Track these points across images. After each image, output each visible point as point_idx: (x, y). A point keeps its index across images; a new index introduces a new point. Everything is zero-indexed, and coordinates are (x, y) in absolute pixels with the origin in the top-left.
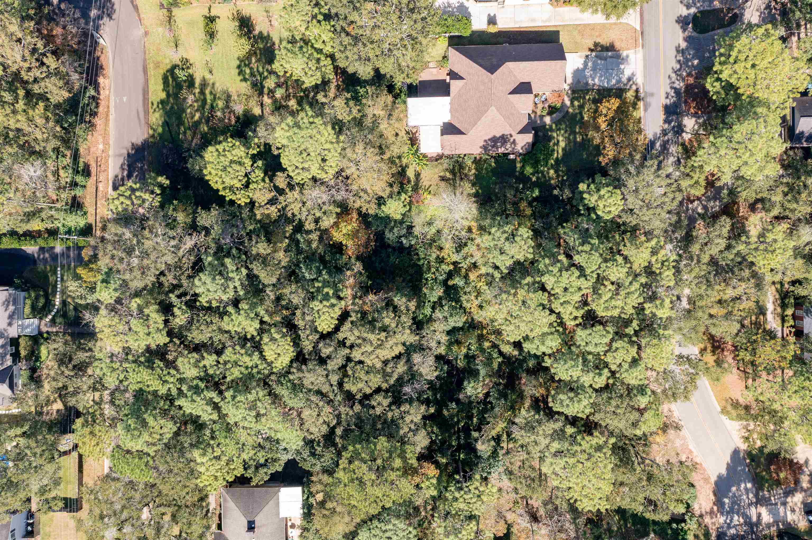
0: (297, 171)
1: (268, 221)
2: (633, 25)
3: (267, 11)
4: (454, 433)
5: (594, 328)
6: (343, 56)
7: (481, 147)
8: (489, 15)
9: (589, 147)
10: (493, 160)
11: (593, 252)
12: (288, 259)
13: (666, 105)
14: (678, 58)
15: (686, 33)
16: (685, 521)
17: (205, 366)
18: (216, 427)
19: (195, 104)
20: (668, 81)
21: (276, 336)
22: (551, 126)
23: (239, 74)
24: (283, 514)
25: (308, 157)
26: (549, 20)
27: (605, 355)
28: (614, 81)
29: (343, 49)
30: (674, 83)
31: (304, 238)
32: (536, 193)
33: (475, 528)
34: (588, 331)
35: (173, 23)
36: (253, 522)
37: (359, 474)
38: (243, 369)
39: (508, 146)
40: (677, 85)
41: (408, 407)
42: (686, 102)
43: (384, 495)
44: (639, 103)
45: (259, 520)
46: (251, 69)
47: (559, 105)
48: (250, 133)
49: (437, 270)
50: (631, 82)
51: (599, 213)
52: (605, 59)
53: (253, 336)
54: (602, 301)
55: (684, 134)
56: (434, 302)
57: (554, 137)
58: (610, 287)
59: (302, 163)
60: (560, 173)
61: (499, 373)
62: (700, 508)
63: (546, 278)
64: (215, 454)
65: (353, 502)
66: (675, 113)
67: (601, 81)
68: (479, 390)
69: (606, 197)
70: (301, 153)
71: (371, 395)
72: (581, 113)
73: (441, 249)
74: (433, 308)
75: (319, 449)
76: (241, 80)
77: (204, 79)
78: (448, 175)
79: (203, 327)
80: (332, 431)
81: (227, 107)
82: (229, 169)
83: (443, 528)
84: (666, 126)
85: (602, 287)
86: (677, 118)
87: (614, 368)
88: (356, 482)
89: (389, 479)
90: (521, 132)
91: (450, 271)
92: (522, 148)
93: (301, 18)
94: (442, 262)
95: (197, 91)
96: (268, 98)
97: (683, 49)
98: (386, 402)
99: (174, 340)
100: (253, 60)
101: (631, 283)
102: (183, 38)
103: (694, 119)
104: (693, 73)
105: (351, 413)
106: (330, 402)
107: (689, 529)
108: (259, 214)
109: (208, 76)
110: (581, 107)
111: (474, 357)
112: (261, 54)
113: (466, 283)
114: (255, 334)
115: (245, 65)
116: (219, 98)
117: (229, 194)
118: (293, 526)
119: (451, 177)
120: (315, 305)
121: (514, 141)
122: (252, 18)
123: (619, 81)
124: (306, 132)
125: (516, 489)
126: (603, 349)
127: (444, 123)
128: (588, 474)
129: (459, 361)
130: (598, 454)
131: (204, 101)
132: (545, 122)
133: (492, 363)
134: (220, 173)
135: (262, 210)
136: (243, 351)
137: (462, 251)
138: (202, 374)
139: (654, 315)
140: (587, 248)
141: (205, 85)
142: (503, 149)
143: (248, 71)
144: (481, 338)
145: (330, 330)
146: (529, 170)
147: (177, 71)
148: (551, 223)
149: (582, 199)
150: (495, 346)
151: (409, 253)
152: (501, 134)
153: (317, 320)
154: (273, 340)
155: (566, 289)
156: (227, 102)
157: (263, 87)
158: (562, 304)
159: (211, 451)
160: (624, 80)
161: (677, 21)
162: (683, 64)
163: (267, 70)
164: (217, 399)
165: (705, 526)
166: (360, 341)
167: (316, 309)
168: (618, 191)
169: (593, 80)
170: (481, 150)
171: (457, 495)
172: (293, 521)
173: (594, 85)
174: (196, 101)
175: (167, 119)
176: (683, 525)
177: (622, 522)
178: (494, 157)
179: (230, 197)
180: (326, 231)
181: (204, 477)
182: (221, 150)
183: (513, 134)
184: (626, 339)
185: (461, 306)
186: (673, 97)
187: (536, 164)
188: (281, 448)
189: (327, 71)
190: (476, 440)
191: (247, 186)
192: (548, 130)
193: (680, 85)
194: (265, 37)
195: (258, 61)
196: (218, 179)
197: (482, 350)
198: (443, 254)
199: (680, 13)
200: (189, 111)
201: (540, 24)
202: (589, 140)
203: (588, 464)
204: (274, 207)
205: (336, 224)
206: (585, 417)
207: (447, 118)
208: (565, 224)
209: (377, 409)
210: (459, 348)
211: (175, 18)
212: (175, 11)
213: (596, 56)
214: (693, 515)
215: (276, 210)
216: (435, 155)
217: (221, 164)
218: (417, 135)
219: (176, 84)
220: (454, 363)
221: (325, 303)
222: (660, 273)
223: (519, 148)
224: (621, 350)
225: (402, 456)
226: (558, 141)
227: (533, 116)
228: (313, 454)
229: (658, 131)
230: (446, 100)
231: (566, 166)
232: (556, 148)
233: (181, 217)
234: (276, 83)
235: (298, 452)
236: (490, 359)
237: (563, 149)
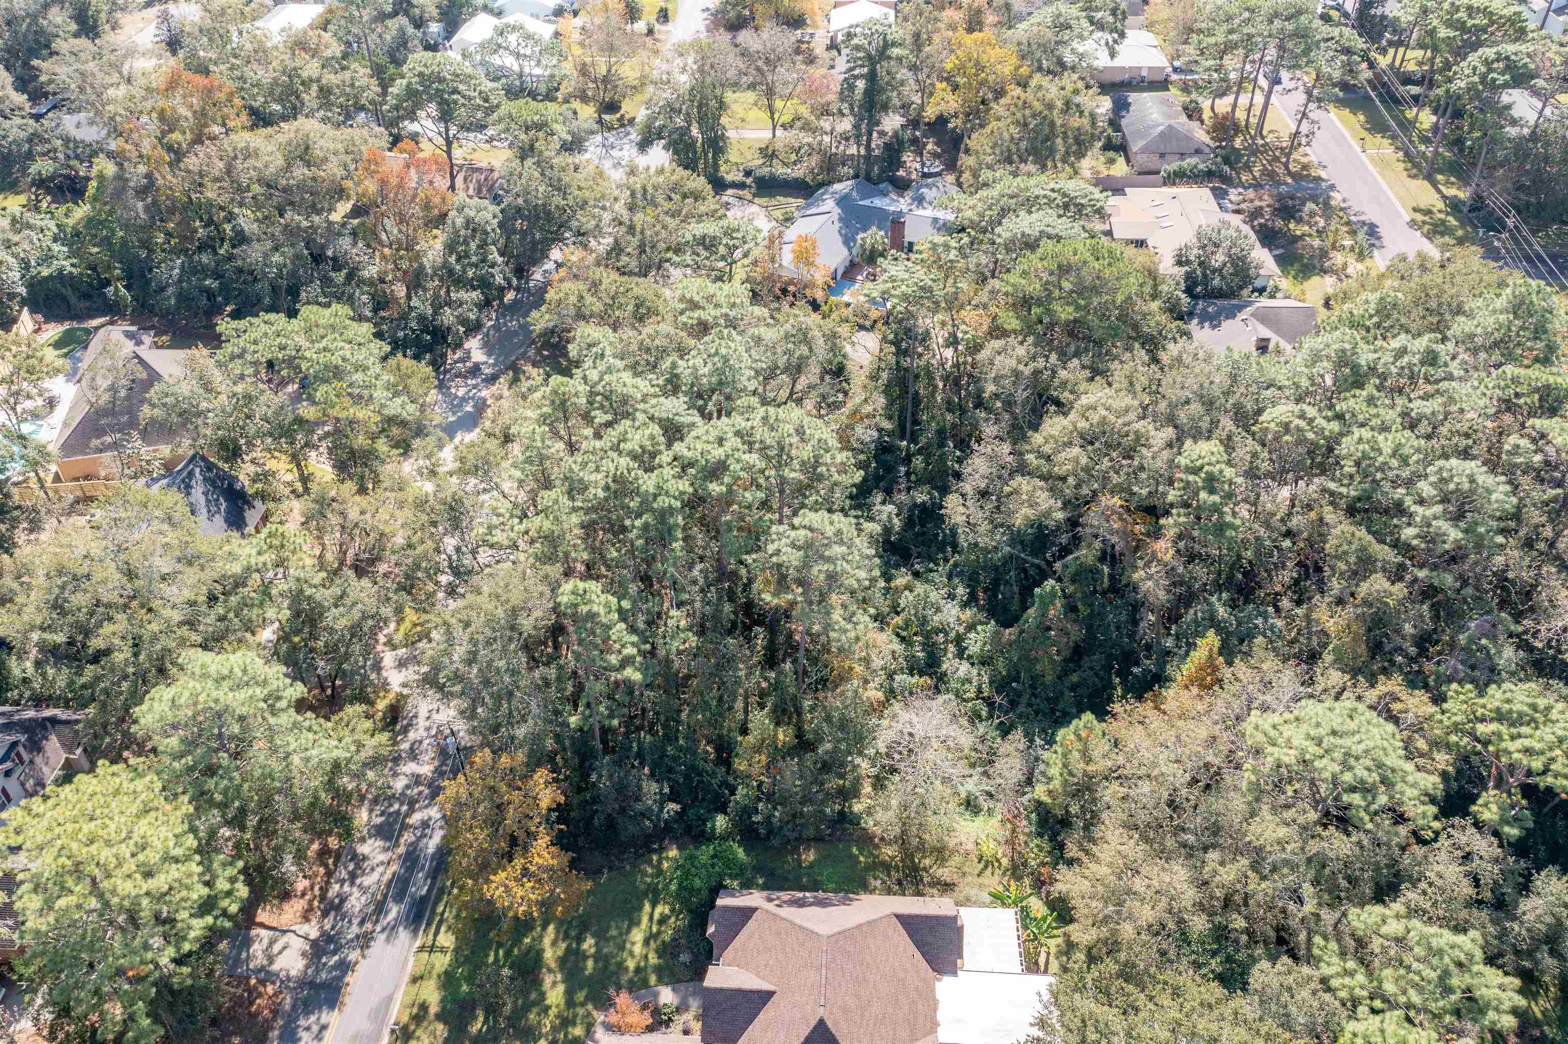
13: (332, 1008)
22: (660, 980)
42: (277, 1012)
55: (314, 934)
57: (655, 952)
66: (316, 987)
72: (570, 1002)
84: (353, 956)
86: (316, 973)
103: (275, 967)
110: (565, 1021)
127: (954, 973)
186: (308, 1029)
192: (666, 968)
226: (646, 942)
229: (379, 944)
231: (635, 883)
232: (654, 929)
237: (638, 924)
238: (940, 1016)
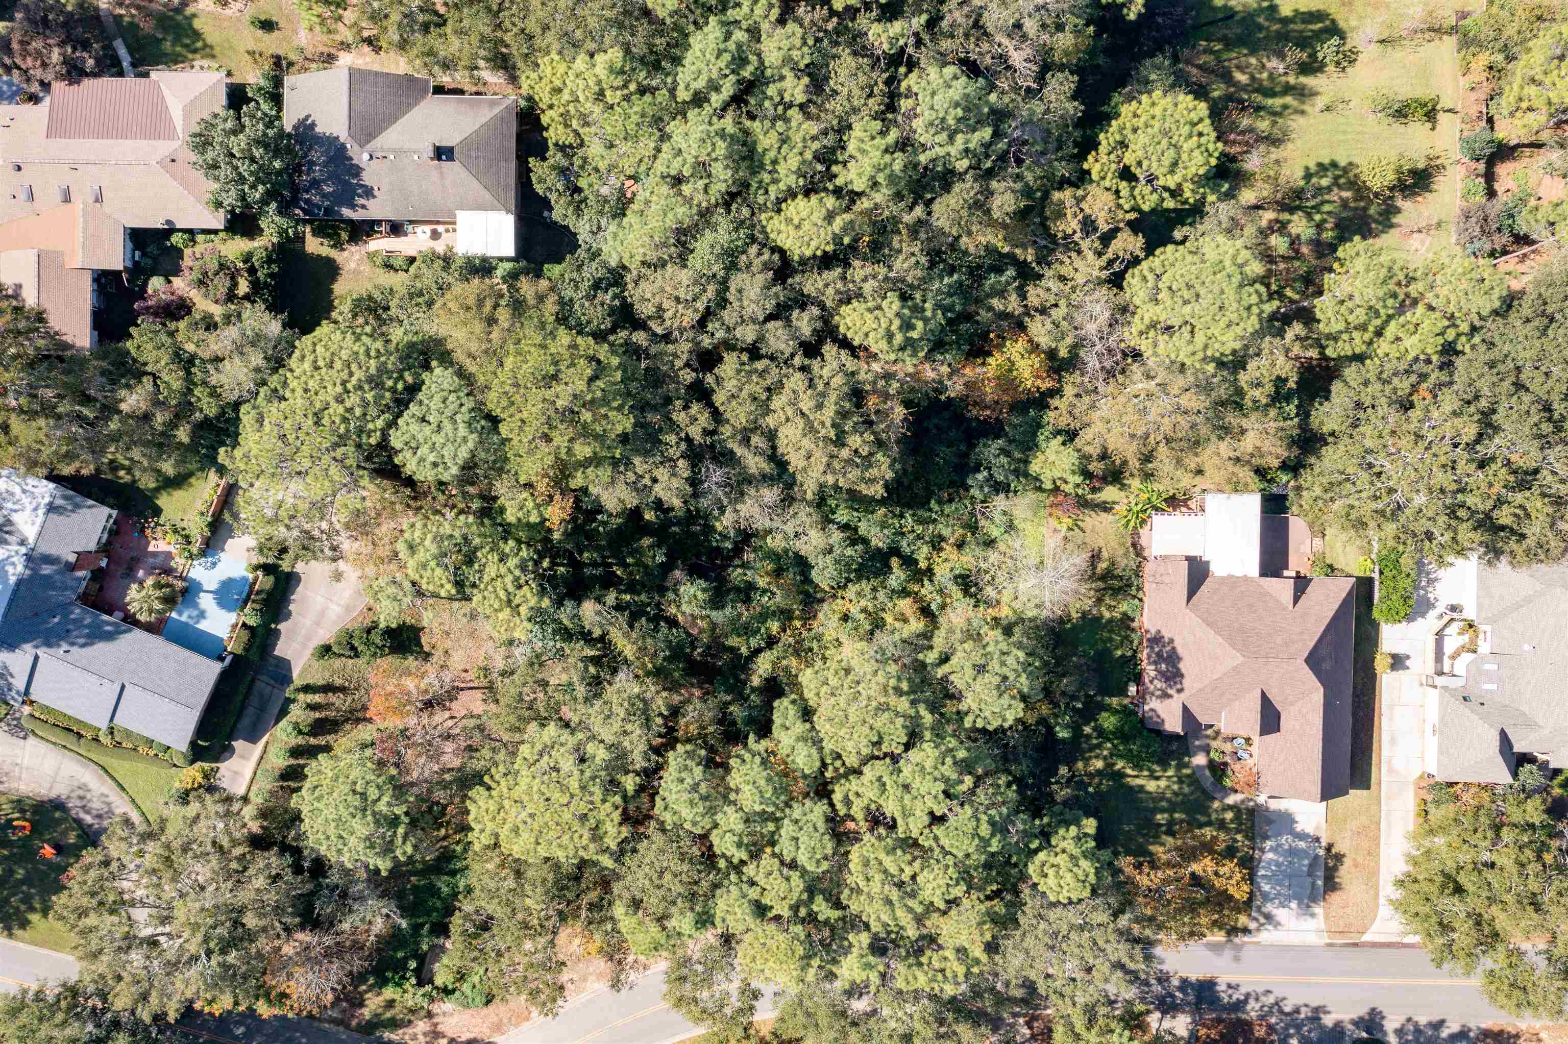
0: (1151, 277)
1: (1048, 213)
2: (1374, 928)
3: (1439, 225)
4: (604, 558)
5: (827, 837)
6: (1372, 376)
7: (1159, 632)
8: (1408, 657)
9: (1144, 836)
10: (1129, 654)
11: (977, 841)
12: (972, 249)
13: (1215, 984)
14: (1303, 1010)
15: (1350, 1027)
16: (420, 984)
17: (782, 78)
18: (662, 96)
19: (1265, 75)
20: (1260, 990)
21: (838, 223)
22: (1187, 765)
23: (1320, 165)
24: (462, 217)
25: (1180, 302)
26: (1391, 771)
27: (774, 855)
28: (1266, 888)
29: (1384, 376)
30: (1257, 999)
31: (1008, 283)
32: (1063, 734)
33: (443, 593)
34: (821, 825)
35: (1427, 36)
36: (450, 158)
37: (567, 374)
38: (772, 154)
39: (1159, 684)
40: (1252, 1005)
41: (685, 475)
42: (1219, 1021)
43: (523, 422)
44: (1223, 933)
45: (453, 169)
46: (1329, 189)
47: (1228, 783)
48: (1227, 186)
49: (919, 537)
50: (1262, 920)
51: (1042, 856)
52: (1310, 874)
53: (835, 176)
54: (882, 856)
55: (1157, 1015)
56: (856, 529)
57: (1165, 771)
58: (908, 871)
59: (1170, 288)
60: (1096, 780)
61: (717, 646)
62: (444, 1013)
63: (929, 750)
64: (608, 93)
65: (509, 362)
66: (1199, 1000)
67: (1269, 863)
68: (684, 607)
69: (1075, 869)
70: (1189, 286)
71: (710, 404)
72: (1209, 824)
73: (960, 545)
74: (845, 527)
75: (608, 297)
76: (1307, 168)
77: (1314, 94)
78: (1102, 566)
79: (862, 79)
80: (640, 324)
81: (1260, 139)
82: (1165, 142)
83: (449, 532)
84: (1175, 982)
85: (908, 857)
86: (1189, 1004)
87: (750, 870)
88: (552, 370)
89: (554, 434)
90: (1185, 709)
91: (916, 562)
92: (1152, 710)
93: (1453, 298)
94: (934, 547)
95: (1292, 80)
96: (1270, 221)
97: (1319, 1019)
98: (695, 432)
99: (835, 20)
100: (1346, 194)
101: (910, 910)
102: (1397, 54)
103: (1185, 1034)
104: (1275, 1037)
105: (678, 363)
106: (702, 324)
107: (405, 991)
108: (1065, 196)
109: (1320, 102)
110: (1222, 825)
111: (747, 600)
112: (1356, 209)
113: (893, 591)
114: (839, 181)
115: (1336, 178)
116: (1274, 123)
117: (1111, 140)
118: (435, 235)
119: (1099, 570)
120: (892, 304)
121: (1165, 696)
122: (1427, 194)
123: (1266, 897)
124: (1232, 298)
125: (512, 673)
126: (785, 852)
127: (1208, 563)
128: (548, 814)
129: (739, 571)
130: (587, 835)
131: (1273, 94)
132: (1195, 755)
133: (739, 636)
134: (1157, 124)
135: (1069, 202)
136: (809, 156)
137: (955, 588)
138: (768, 72)
139: (847, 951)
140: (985, 830)
141: (1303, 95)
142: (1153, 674)
143: (1325, 182)
144: (786, 615)
145: (842, 329)
146: (1108, 721)
147: (1335, 41)
148: (1017, 761)
149: (1067, 824)
150: (771, 642)
151: (952, 484)
152: (1183, 671)
153: (864, 306)
154: (830, 217)
155: (906, 787)
156: (1266, 138)
157: (1292, 210)
158: (879, 779)
159: (615, 84)
160: (1269, 908)
161: (1373, 1010)
162: (1292, 1019)
163: (1325, 221)
164: (717, 100)
165: (410, 1022)
166: (820, 387)
167: (885, 304)
168: (1087, 893)
169: (1272, 849)
170: (1153, 631)
171: (512, 562)
172: (444, 235)
173: (1262, 850)
174: (1271, 77)
175: (1237, 18)
176: (413, 981)
177: (419, 866)
178: (1134, 656)
179: (1104, 142)
180: (1021, 327)
181: (562, 68)
182: (1200, 127)
183: (1183, 695)
184: (805, 896)
185: (849, 580)
186: (1230, 996)
187: (1121, 735)
188: (603, 222)
189: (1340, 343)
190: (598, 600)
191: (1126, 174)
192: (1180, 760)
193: (1253, 1010)
194: (1389, 219)
195: (1344, 203)
196: (1143, 119)
197: (764, 616)
198: (948, 549)
199: (1389, 1017)
200: (1253, 61)
201: (1385, 753)
202: (1157, 837)
203: (567, 816)
204: (1078, 228)
205: (1035, 347)
206: (656, 811)
207: (1218, 569)
208: (1014, 787)
209: (683, 414)
210: (767, 573)
211: (1437, 42)
212: (1451, 42)
213: (1317, 857)
214: (432, 1000)
215: (1069, 231)
216: (1143, 542)
217: (1174, 127)
218: (1184, 509)
219: (1305, 38)
220: (737, 562)
221: (897, 323)
222: (920, 965)
223: (1153, 704)
224: (784, 885)
225: (594, 461)
226: (1157, 778)
227: (1209, 732)
228: (597, 285)
229: (1167, 968)
230: (1253, 569)
231: (1108, 791)
232: (1146, 773)
233: (1065, 41)
234: (1298, 236)
235: (595, 255)
236: (747, 631)
237: (1142, 787)
238: (1239, 574)
